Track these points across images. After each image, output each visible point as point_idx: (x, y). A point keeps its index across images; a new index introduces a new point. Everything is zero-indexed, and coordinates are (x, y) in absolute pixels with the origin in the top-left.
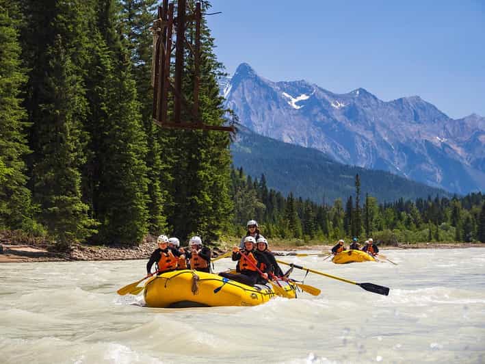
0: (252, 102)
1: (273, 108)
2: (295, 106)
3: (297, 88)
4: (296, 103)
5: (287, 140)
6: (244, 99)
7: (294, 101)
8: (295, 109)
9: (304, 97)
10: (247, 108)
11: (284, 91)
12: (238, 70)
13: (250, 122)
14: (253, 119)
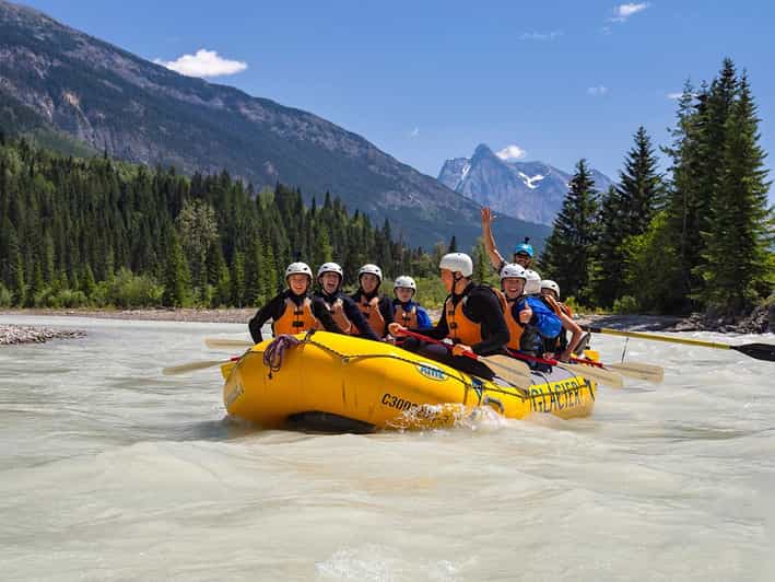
0: (490, 180)
1: (509, 187)
2: (530, 186)
3: (532, 168)
4: (532, 183)
5: (521, 217)
6: (481, 178)
7: (530, 180)
8: (530, 189)
9: (539, 177)
10: (484, 186)
11: (520, 170)
12: (476, 150)
13: (487, 201)
14: (490, 197)
